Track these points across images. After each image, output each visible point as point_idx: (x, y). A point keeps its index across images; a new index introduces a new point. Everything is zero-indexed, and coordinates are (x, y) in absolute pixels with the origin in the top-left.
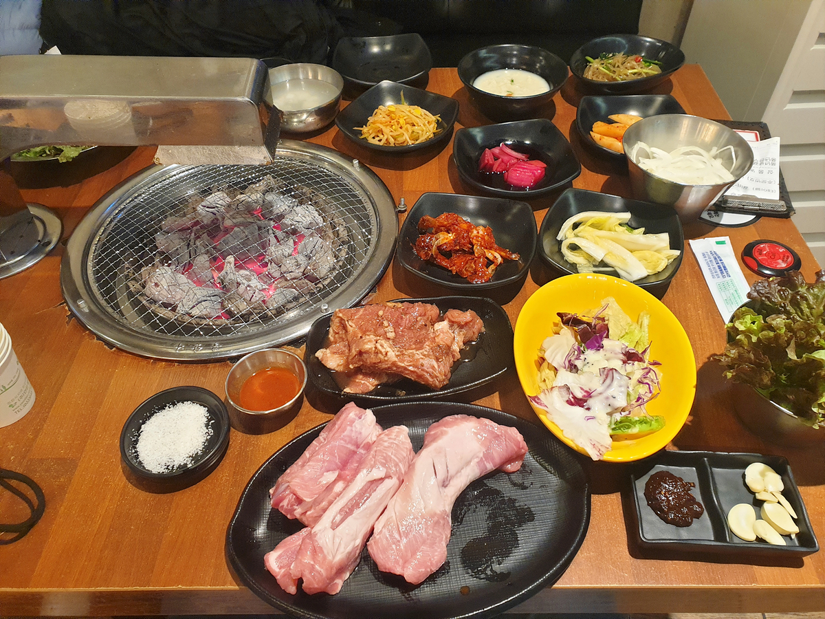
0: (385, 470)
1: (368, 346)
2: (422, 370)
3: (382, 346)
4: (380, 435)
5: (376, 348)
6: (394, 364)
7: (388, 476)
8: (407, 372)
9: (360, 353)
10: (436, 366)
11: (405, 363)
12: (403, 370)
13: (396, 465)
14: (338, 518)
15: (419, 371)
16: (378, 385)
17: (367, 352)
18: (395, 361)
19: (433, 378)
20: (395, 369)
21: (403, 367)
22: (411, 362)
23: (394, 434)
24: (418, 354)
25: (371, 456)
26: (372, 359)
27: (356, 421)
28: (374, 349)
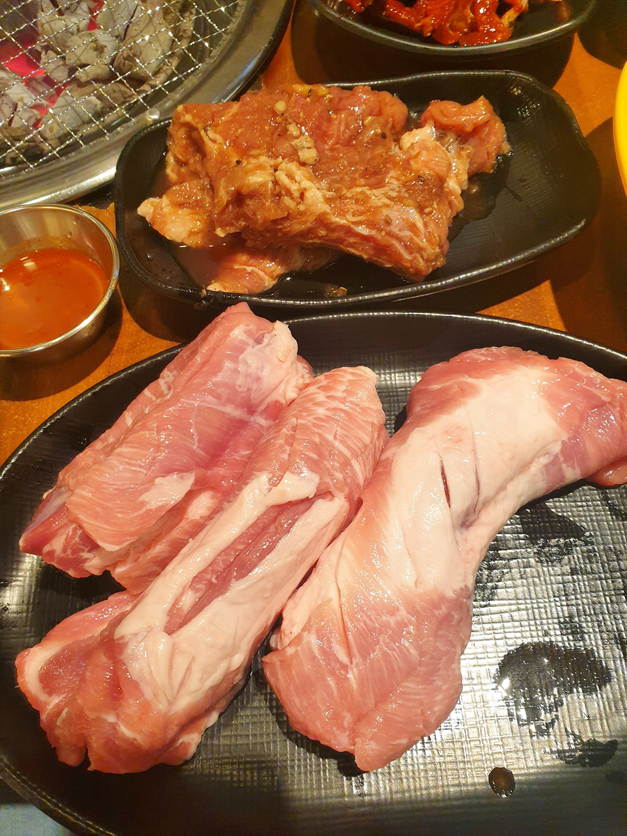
0: (316, 479)
1: (257, 179)
2: (389, 234)
3: (291, 176)
4: (307, 386)
5: (276, 182)
6: (321, 220)
7: (323, 493)
8: (352, 240)
9: (239, 198)
10: (420, 224)
11: (350, 217)
12: (342, 234)
13: (346, 464)
14: (188, 600)
15: (380, 236)
16: (285, 275)
17: (254, 194)
18: (324, 214)
19: (411, 253)
20: (323, 232)
21: (342, 227)
22: (362, 214)
23: (343, 388)
24: (377, 197)
25: (281, 441)
26: (265, 211)
27: (249, 349)
28: (270, 185)
